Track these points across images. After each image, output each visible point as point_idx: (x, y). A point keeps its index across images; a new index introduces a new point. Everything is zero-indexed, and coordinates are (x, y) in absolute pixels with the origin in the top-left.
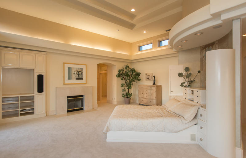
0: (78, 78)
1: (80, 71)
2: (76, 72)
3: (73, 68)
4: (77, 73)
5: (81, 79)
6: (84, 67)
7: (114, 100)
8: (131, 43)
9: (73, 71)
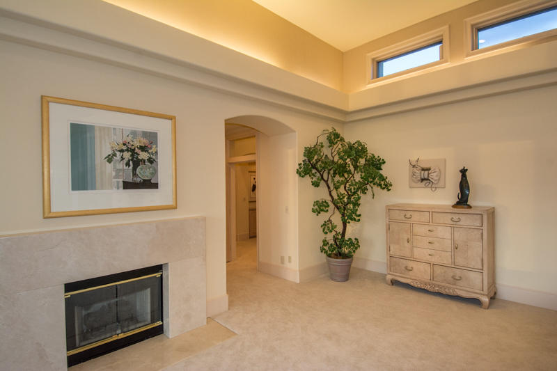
0: (130, 179)
1: (143, 149)
2: (122, 151)
3: (102, 129)
4: (127, 155)
5: (150, 184)
6: (162, 129)
7: (287, 264)
8: (342, 53)
9: (103, 148)
